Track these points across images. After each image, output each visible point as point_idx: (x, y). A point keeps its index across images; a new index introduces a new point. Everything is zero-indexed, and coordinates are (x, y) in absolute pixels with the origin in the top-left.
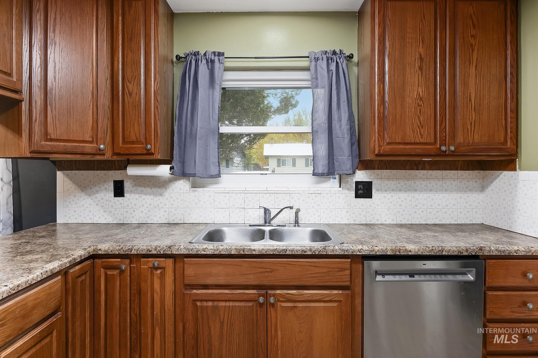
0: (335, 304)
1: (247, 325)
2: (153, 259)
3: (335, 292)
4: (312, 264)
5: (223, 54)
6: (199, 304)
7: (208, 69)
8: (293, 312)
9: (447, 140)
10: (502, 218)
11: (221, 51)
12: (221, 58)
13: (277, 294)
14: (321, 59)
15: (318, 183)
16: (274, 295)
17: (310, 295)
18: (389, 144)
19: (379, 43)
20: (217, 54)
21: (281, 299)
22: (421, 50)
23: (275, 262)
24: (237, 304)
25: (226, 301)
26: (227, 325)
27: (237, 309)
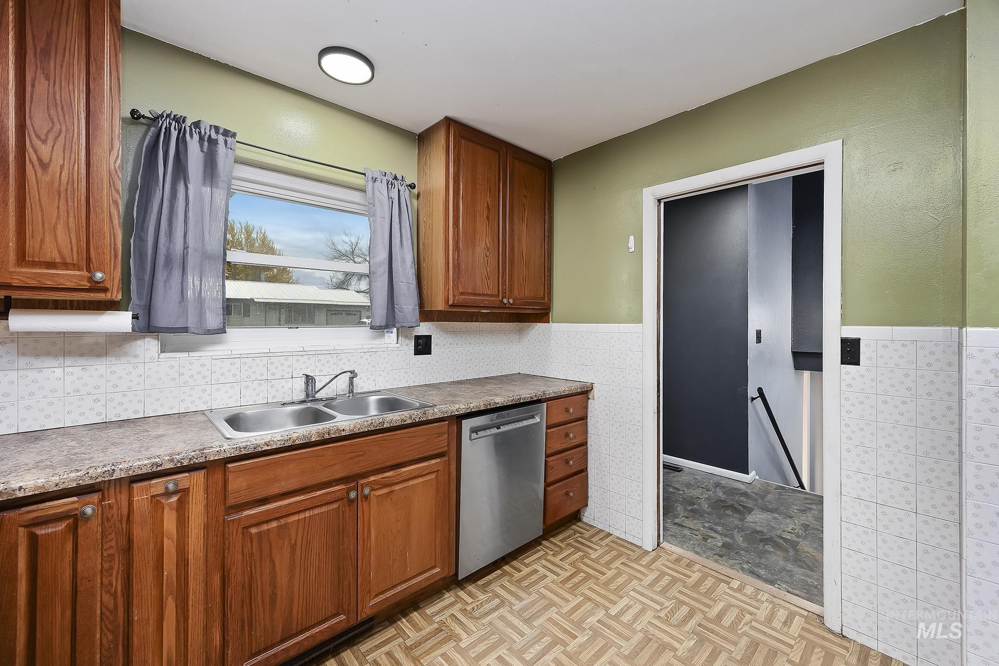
0: (433, 476)
1: (331, 536)
2: (161, 480)
3: (433, 462)
4: (411, 435)
5: (234, 135)
6: (254, 530)
7: (201, 151)
8: (389, 499)
9: (507, 293)
10: (537, 366)
11: (232, 129)
12: (229, 140)
13: (370, 482)
14: (380, 181)
15: (374, 338)
16: (367, 484)
17: (408, 472)
18: (462, 294)
19: (454, 182)
20: (221, 131)
21: (376, 487)
22: (488, 199)
23: (368, 441)
24: (317, 511)
25: (299, 512)
26: (302, 546)
27: (317, 519)
